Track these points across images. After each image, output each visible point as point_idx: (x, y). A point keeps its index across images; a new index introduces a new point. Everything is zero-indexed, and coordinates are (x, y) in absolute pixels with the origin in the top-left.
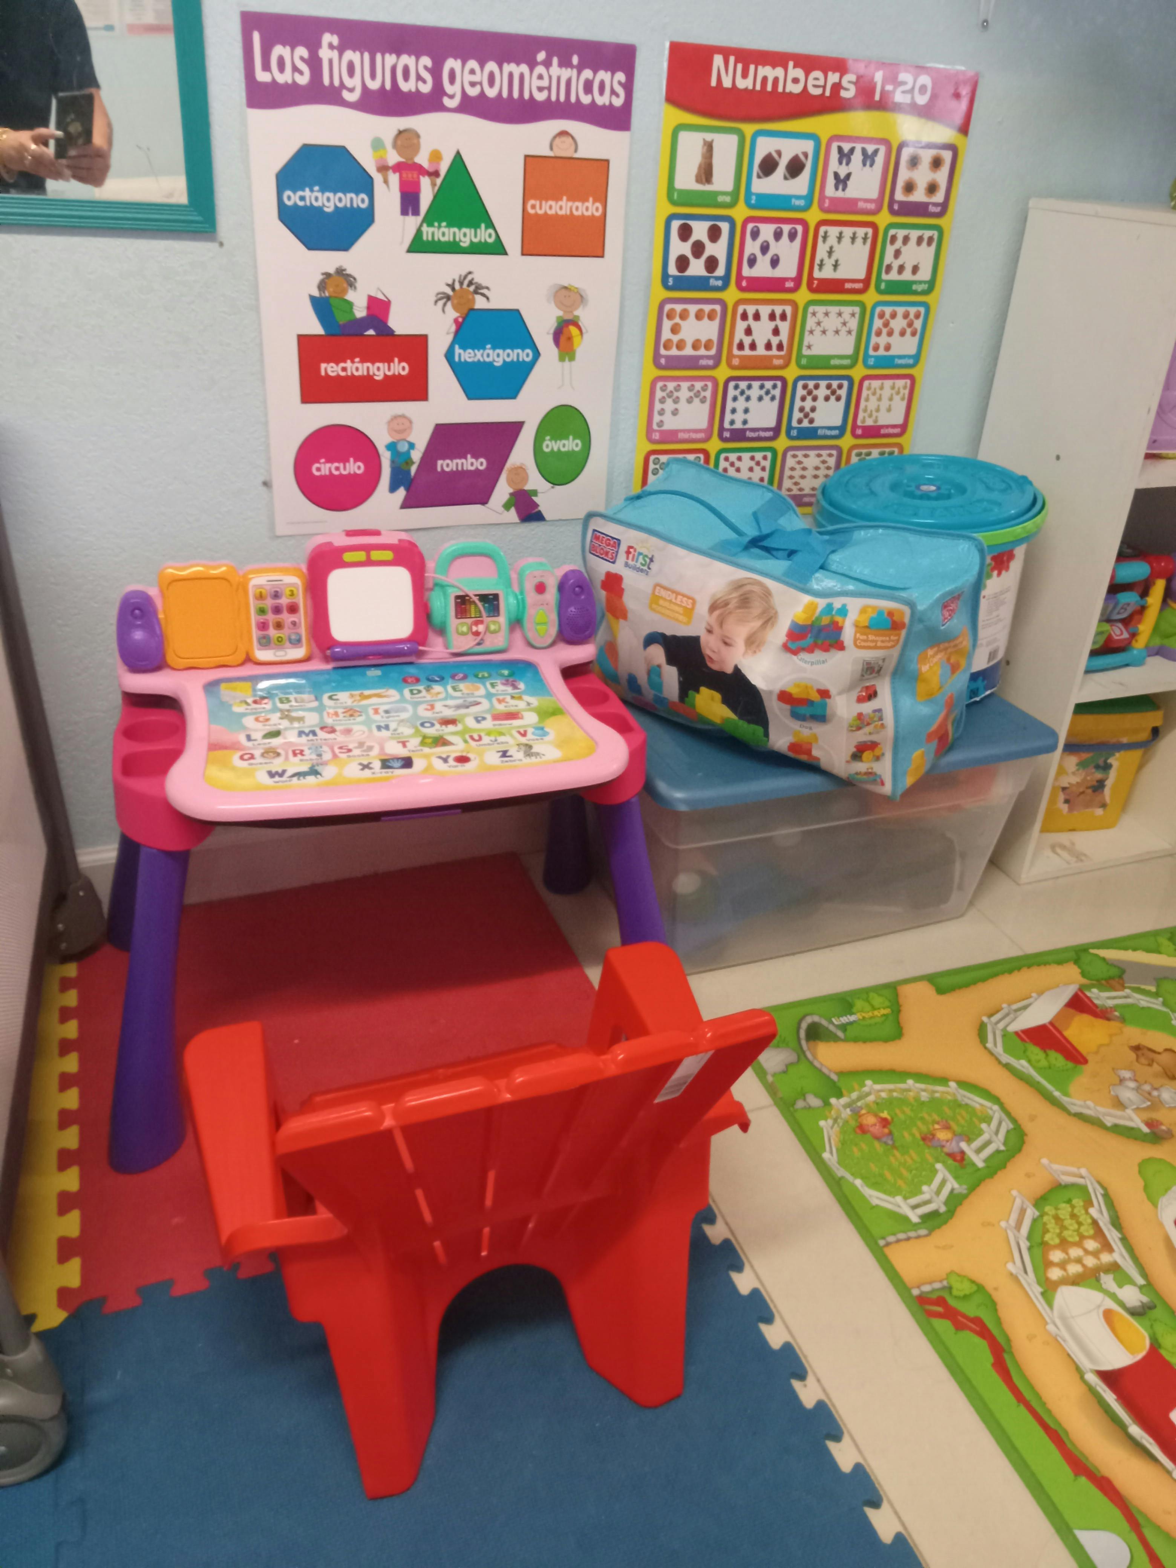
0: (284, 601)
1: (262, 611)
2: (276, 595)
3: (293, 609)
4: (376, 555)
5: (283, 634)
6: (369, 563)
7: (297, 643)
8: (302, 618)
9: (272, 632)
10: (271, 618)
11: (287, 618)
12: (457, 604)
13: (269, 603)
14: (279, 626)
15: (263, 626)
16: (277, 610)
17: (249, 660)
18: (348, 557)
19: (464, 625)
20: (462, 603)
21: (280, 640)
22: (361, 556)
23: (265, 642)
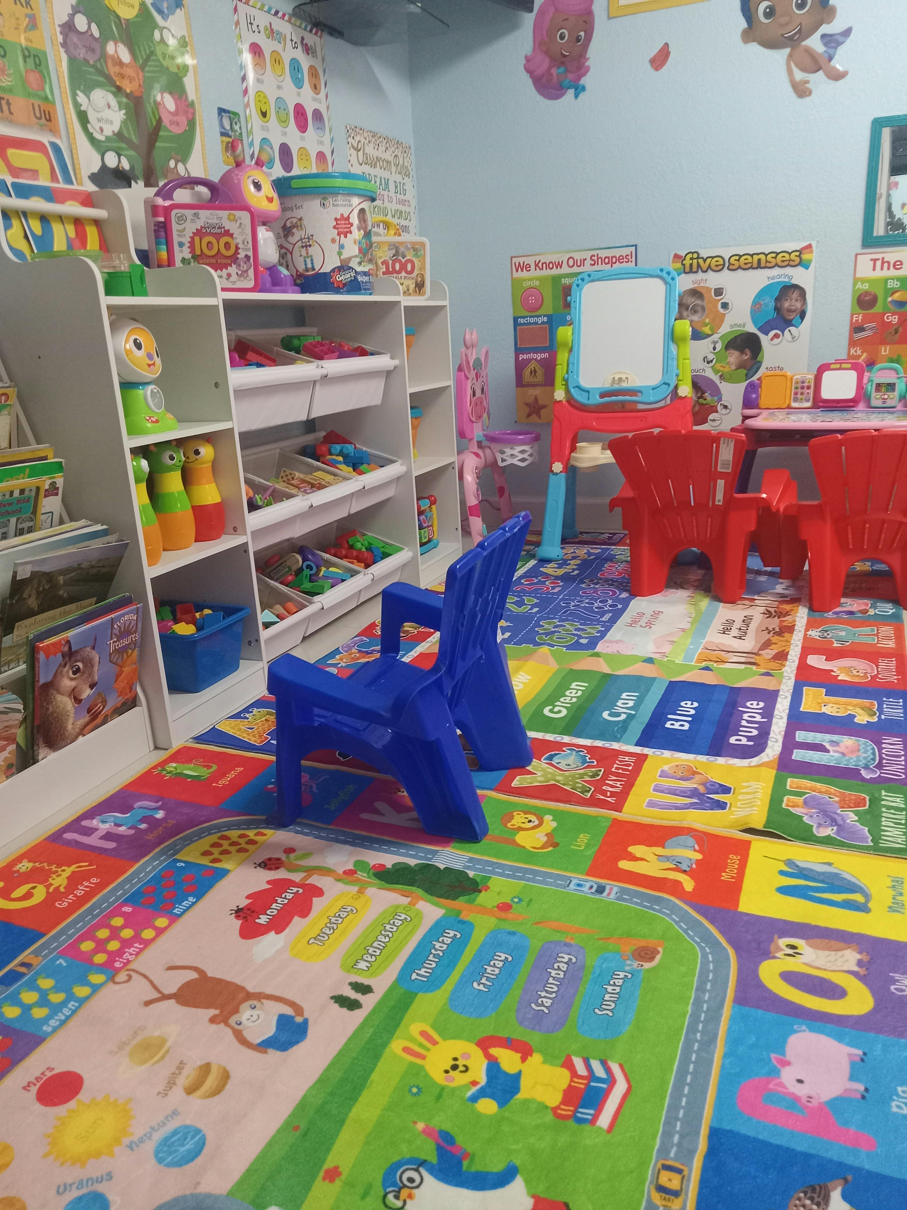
0: (806, 385)
1: (797, 388)
2: (803, 382)
3: (809, 388)
4: (844, 366)
5: (803, 397)
6: (840, 369)
7: (808, 400)
8: (811, 391)
9: (799, 396)
10: (800, 391)
11: (806, 391)
12: (876, 387)
13: (800, 385)
14: (802, 394)
15: (796, 394)
16: (802, 388)
17: (789, 407)
18: (832, 366)
19: (878, 395)
20: (879, 386)
21: (801, 399)
22: (838, 366)
23: (796, 400)
